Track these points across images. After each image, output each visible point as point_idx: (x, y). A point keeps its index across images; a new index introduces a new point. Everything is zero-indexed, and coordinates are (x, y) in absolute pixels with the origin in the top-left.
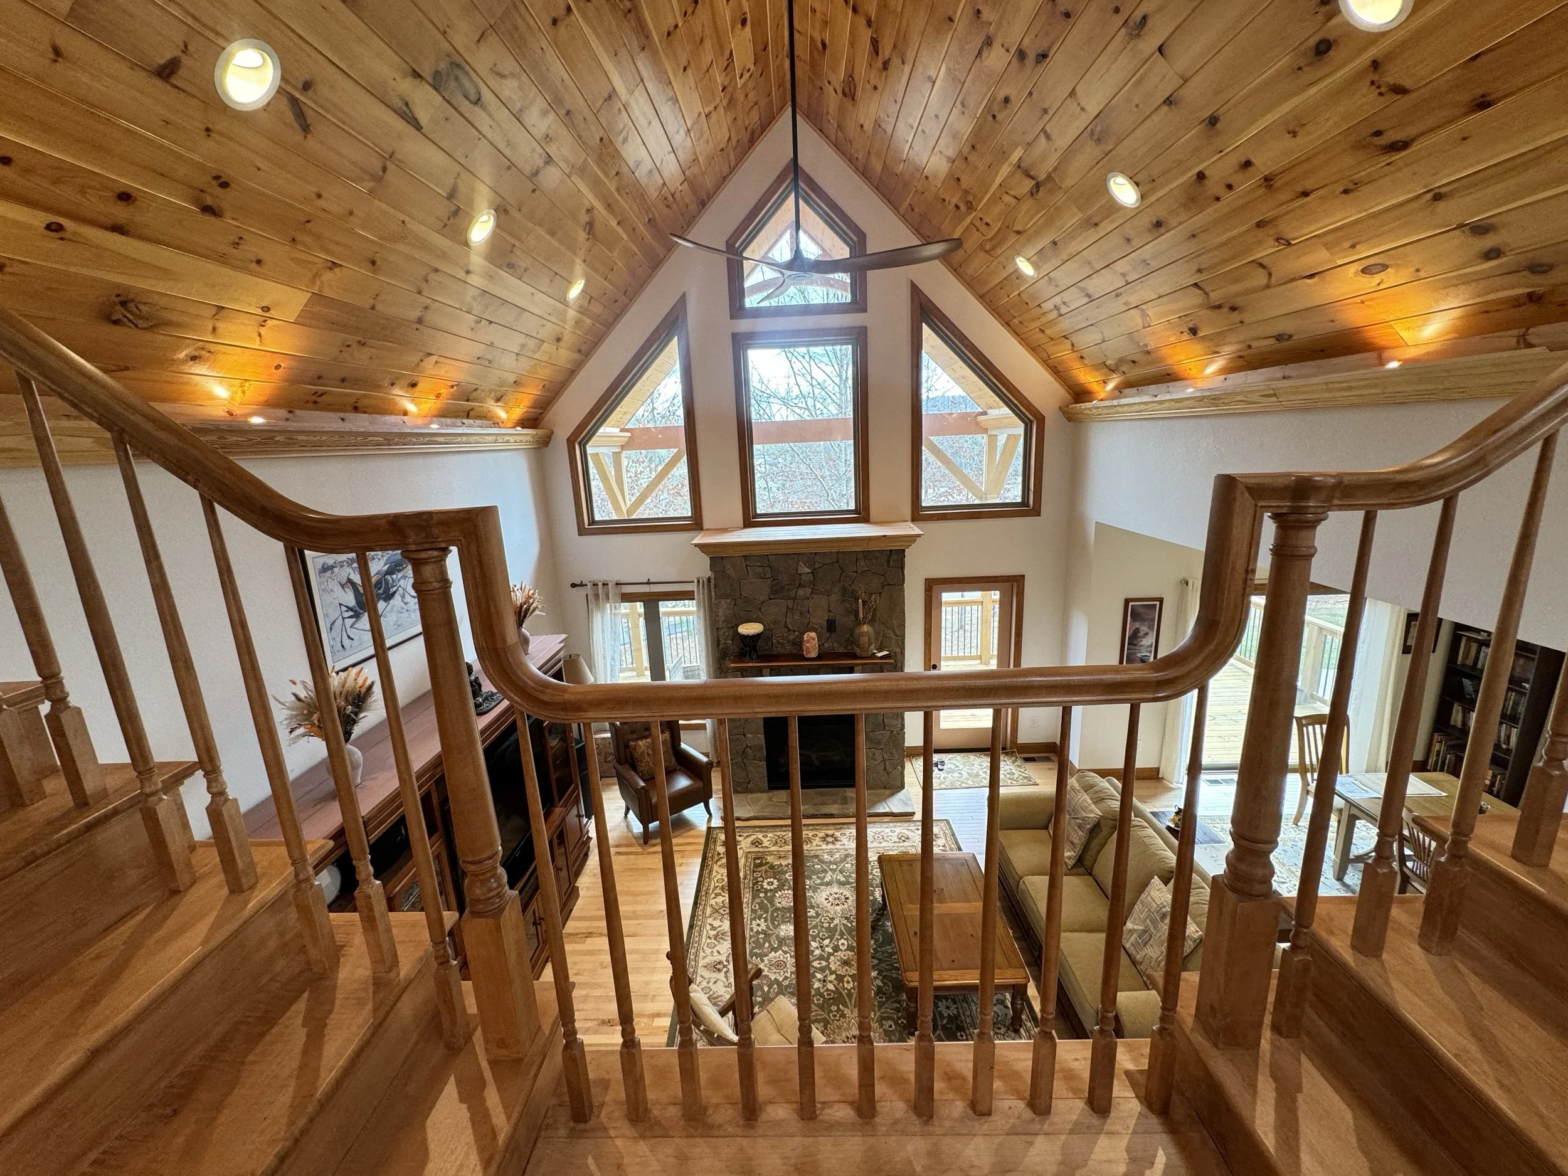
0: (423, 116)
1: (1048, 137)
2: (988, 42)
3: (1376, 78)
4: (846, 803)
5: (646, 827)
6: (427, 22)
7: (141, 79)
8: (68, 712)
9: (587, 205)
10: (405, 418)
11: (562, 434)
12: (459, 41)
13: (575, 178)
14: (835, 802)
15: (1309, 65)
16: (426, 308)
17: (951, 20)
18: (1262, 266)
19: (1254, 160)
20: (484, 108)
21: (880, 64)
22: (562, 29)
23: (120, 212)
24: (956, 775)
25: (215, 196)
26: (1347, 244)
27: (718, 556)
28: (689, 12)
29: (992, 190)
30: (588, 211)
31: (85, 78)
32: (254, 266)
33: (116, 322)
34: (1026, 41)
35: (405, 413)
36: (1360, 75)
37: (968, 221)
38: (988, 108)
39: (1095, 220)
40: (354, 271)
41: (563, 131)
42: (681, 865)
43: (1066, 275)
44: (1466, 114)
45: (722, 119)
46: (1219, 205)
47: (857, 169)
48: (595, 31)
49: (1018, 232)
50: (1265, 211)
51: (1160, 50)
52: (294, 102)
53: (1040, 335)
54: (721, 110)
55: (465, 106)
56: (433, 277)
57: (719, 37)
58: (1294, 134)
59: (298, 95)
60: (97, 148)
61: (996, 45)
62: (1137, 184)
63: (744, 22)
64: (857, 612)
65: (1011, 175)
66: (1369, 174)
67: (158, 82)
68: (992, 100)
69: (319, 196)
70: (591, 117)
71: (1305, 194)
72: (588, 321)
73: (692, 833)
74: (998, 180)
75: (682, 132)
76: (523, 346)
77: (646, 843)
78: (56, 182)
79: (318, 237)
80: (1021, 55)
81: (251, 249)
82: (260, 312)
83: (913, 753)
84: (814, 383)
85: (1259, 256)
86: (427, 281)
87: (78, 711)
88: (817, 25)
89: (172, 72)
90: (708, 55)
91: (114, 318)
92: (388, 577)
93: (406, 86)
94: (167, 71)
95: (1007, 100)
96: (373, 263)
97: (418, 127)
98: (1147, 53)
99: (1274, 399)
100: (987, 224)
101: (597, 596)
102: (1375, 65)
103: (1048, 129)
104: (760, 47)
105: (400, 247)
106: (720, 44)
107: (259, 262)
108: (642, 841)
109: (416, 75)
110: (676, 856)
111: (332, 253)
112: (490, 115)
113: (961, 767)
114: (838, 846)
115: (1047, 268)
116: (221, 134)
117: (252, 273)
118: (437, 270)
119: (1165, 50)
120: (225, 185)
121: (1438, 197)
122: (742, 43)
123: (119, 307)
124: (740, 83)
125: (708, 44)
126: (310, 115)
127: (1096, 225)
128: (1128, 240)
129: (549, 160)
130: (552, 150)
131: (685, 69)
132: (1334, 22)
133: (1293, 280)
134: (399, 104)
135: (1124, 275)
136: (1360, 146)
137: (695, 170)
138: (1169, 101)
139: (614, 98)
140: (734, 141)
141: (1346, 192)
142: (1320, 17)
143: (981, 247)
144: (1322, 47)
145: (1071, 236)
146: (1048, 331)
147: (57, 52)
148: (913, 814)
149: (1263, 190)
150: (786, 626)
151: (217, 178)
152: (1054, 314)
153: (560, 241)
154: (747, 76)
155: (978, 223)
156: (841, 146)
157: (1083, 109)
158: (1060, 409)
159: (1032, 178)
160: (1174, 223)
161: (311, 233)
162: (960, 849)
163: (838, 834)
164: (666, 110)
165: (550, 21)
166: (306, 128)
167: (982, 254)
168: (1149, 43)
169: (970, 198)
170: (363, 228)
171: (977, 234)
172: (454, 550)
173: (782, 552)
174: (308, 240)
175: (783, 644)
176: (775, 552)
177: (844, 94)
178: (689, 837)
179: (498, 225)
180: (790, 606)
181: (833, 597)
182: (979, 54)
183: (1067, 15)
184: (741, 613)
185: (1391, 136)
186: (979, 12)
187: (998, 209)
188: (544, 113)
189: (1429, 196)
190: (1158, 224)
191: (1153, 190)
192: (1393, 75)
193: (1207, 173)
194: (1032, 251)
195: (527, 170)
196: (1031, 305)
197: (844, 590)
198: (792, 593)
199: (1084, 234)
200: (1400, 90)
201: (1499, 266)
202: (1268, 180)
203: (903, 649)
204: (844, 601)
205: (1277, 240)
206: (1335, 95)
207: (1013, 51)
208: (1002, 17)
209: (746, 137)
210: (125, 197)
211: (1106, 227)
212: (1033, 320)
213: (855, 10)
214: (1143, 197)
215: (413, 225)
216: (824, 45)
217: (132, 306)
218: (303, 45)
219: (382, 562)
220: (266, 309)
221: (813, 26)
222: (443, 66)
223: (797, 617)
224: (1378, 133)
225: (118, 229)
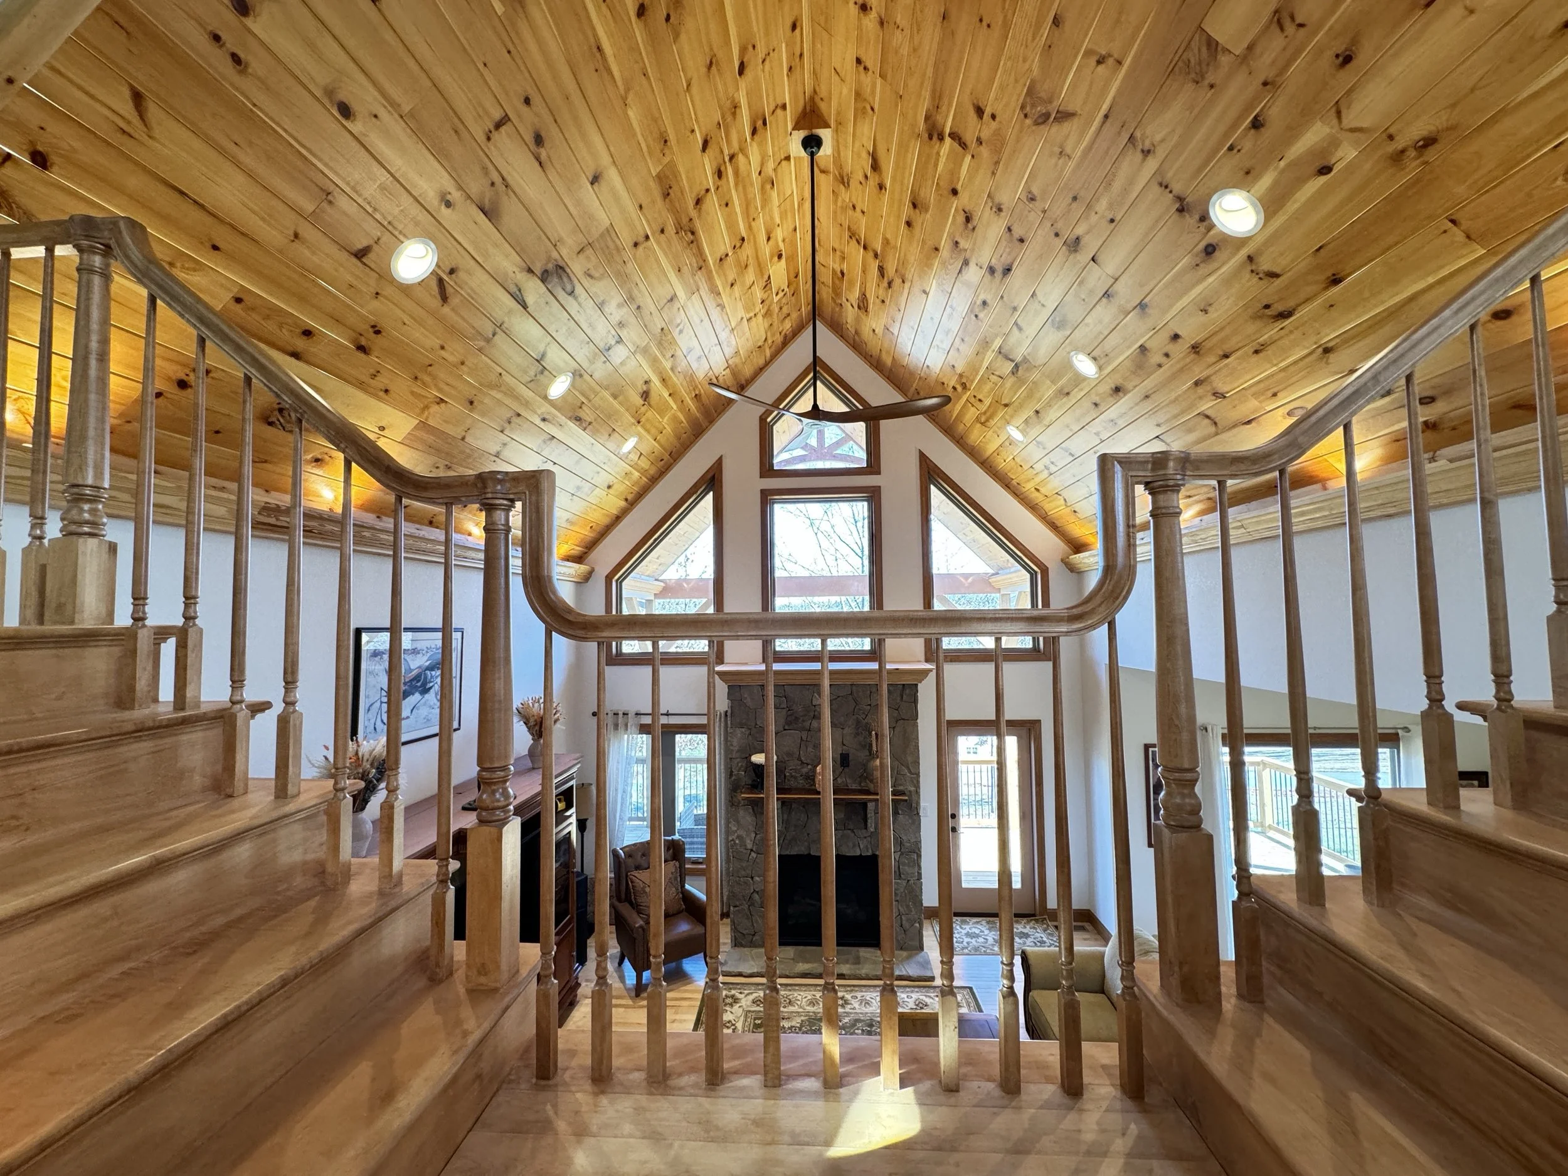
0: (530, 300)
1: (1020, 329)
2: (966, 263)
3: (1254, 267)
4: (859, 963)
5: (639, 977)
6: (544, 237)
7: (344, 256)
8: (194, 629)
9: (646, 377)
10: (469, 538)
11: (602, 571)
12: (564, 252)
13: (639, 356)
14: (847, 962)
15: (1203, 261)
16: (505, 444)
17: (937, 249)
18: (1208, 417)
19: (1180, 333)
20: (576, 298)
21: (885, 284)
22: (641, 248)
23: (300, 344)
24: (981, 940)
25: (368, 339)
26: (1270, 393)
27: (738, 684)
28: (738, 245)
29: (981, 373)
30: (646, 382)
31: (307, 253)
32: (382, 394)
33: (271, 424)
34: (993, 261)
35: (470, 534)
36: (1241, 266)
37: (964, 398)
38: (971, 310)
39: (1066, 390)
40: (456, 407)
41: (633, 320)
42: (674, 1021)
43: (1050, 438)
44: (1326, 288)
45: (760, 324)
46: (1162, 370)
47: (871, 365)
48: (665, 254)
49: (1006, 405)
50: (1198, 372)
51: (1093, 259)
52: (441, 281)
53: (1037, 494)
54: (760, 317)
55: (561, 295)
56: (515, 420)
57: (759, 265)
58: (1206, 311)
59: (445, 277)
60: (302, 299)
61: (972, 265)
62: (1095, 359)
63: (780, 256)
64: (871, 745)
65: (996, 358)
66: (1270, 337)
67: (354, 260)
68: (973, 304)
69: (442, 348)
70: (655, 312)
71: (1226, 356)
72: (636, 474)
73: (688, 987)
74: (985, 364)
75: (727, 330)
76: (578, 488)
77: (637, 995)
78: (267, 317)
79: (434, 377)
80: (992, 270)
81: (382, 381)
82: (377, 430)
83: (932, 914)
84: (839, 556)
85: (1203, 409)
86: (510, 422)
87: (201, 631)
88: (837, 260)
89: (364, 255)
90: (750, 276)
91: (270, 420)
92: (428, 672)
93: (522, 277)
94: (361, 254)
95: (984, 303)
96: (471, 403)
97: (525, 306)
98: (1083, 264)
99: (1243, 530)
100: (980, 400)
101: (616, 726)
102: (1250, 258)
103: (1019, 322)
104: (792, 275)
105: (494, 393)
106: (761, 268)
107: (386, 391)
108: (633, 994)
109: (530, 271)
110: (669, 1012)
111: (440, 390)
112: (579, 304)
113: (986, 932)
114: (847, 1010)
115: (1034, 432)
116: (386, 298)
117: (379, 399)
118: (519, 415)
119: (1099, 259)
120: (378, 332)
121: (1327, 351)
122: (778, 272)
123: (277, 413)
124: (776, 299)
125: (751, 269)
126: (449, 290)
127: (1068, 394)
128: (1096, 405)
129: (620, 341)
130: (624, 334)
131: (732, 285)
132: (1212, 233)
133: (1235, 426)
134: (513, 289)
135: (1097, 434)
136: (1256, 317)
137: (737, 360)
138: (1107, 294)
139: (675, 300)
140: (770, 341)
141: (1256, 352)
142: (1202, 229)
143: (978, 420)
144: (1210, 249)
145: (1049, 405)
146: (1043, 490)
147: (296, 236)
148: (932, 979)
149: (1193, 356)
150: (799, 759)
151: (373, 327)
152: (1045, 474)
153: (621, 403)
154: (781, 294)
155: (972, 400)
156: (857, 346)
157: (1043, 305)
158: (1062, 560)
159: (1012, 361)
160: (1129, 386)
161: (430, 374)
162: (981, 1011)
163: (848, 996)
164: (715, 313)
165: (632, 244)
166: (444, 298)
167: (979, 425)
168: (1084, 256)
169: (964, 380)
170: (469, 374)
171: (973, 409)
172: (519, 505)
173: (798, 682)
174: (427, 379)
175: (795, 778)
176: (792, 682)
177: (859, 307)
178: (686, 991)
179: (573, 384)
180: (804, 738)
181: (847, 731)
182: (960, 271)
183: (1022, 241)
184: (756, 743)
185: (1279, 307)
186: (957, 243)
187: (987, 387)
188: (619, 306)
189: (1320, 350)
190: (1117, 390)
191: (1108, 363)
192: (1265, 265)
193: (1147, 345)
194: (1019, 420)
195: (601, 345)
196: (1025, 467)
197: (858, 722)
198: (807, 724)
199: (1060, 403)
200: (1273, 275)
201: (1392, 402)
202: (1195, 348)
203: (917, 786)
204: (857, 734)
205: (1214, 394)
206: (1228, 282)
207: (985, 267)
208: (974, 244)
209: (779, 339)
210: (308, 333)
211: (1077, 394)
212: (1029, 481)
213: (865, 248)
214: (1100, 368)
215: (507, 378)
216: (843, 273)
217: (286, 413)
218: (458, 246)
219: (426, 658)
220: (382, 428)
221: (834, 261)
222: (550, 266)
223: (810, 749)
224: (1267, 307)
225: (296, 355)
